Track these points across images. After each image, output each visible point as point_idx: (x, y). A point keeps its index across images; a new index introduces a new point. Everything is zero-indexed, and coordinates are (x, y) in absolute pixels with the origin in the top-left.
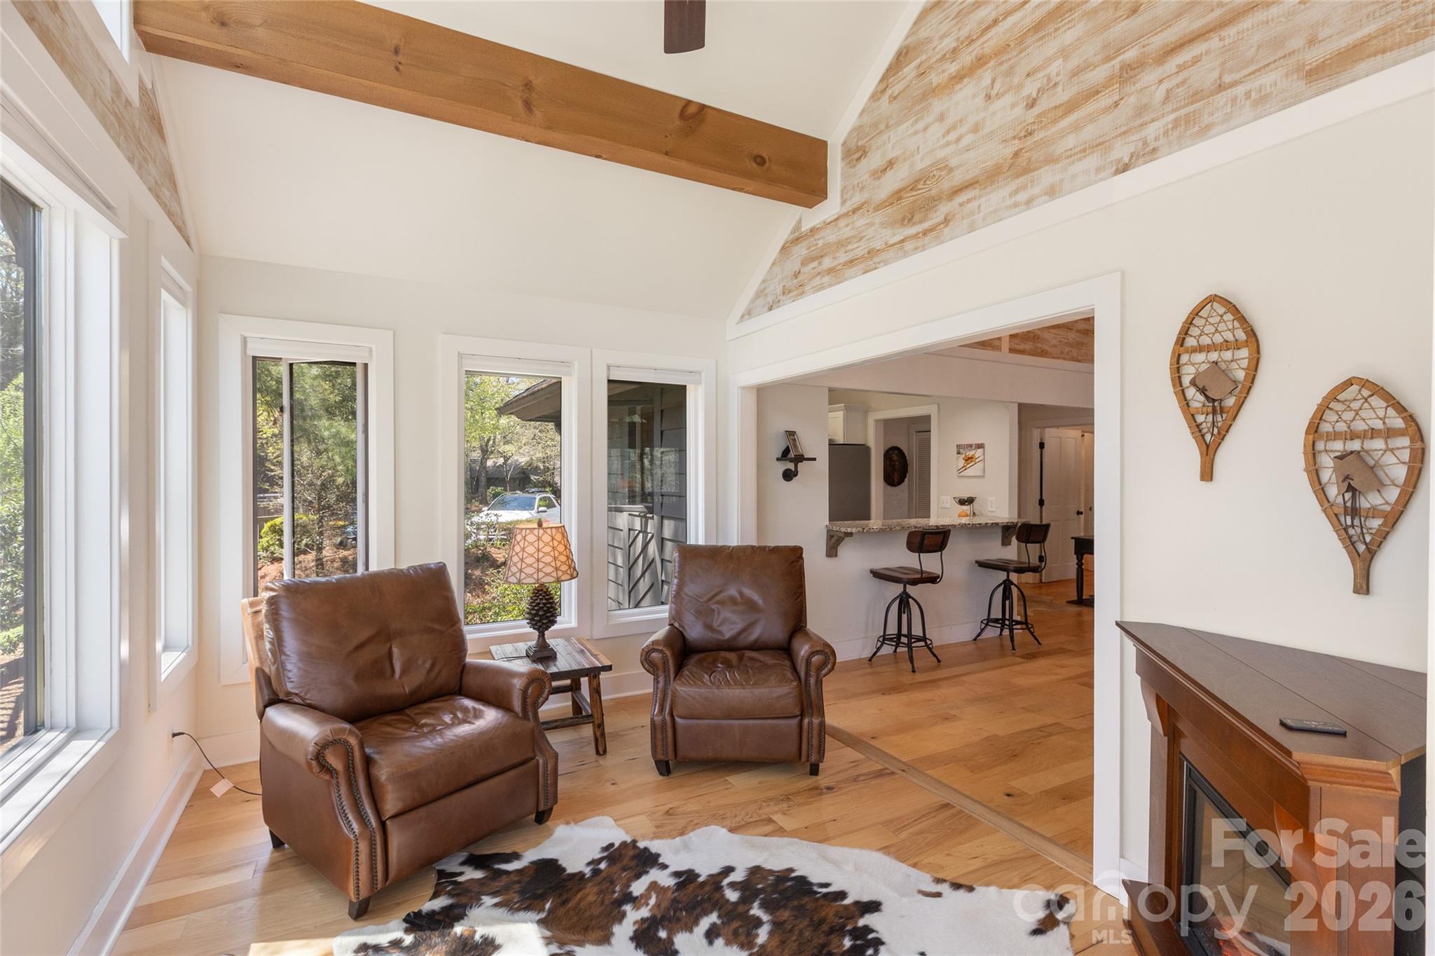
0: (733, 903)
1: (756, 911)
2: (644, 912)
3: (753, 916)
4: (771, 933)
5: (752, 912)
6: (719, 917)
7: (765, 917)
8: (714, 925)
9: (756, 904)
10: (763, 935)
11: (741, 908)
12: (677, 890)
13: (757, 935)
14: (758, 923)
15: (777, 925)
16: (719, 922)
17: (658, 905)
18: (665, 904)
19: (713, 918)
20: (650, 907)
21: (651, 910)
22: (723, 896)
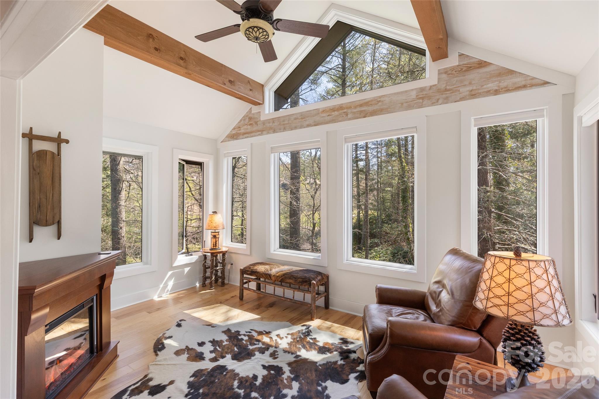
0: (252, 392)
1: (241, 392)
2: (285, 376)
3: (242, 390)
4: (233, 385)
5: (243, 390)
6: (255, 384)
7: (237, 390)
8: (256, 381)
9: (242, 394)
10: (236, 384)
11: (248, 390)
12: (279, 389)
13: (238, 383)
14: (238, 387)
15: (231, 388)
16: (255, 382)
17: (282, 381)
18: (280, 382)
19: (258, 383)
20: (284, 379)
21: (283, 378)
22: (258, 393)
